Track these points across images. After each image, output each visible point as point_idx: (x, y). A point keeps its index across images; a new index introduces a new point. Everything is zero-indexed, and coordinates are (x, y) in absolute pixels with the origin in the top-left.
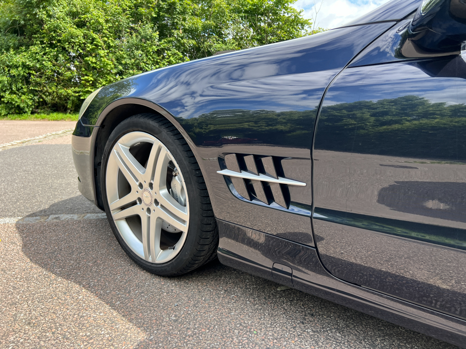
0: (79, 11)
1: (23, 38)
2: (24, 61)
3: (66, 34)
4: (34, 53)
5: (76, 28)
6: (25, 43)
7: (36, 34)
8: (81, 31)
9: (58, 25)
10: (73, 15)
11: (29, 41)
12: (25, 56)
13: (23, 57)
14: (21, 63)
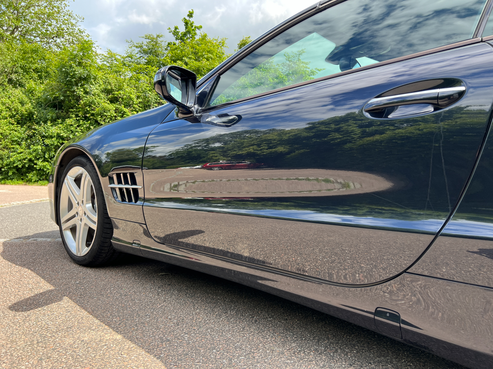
0: (114, 88)
1: (60, 112)
2: (59, 132)
3: (99, 108)
4: (69, 124)
5: (109, 103)
6: (62, 116)
7: (72, 108)
8: (113, 105)
9: (93, 101)
10: (108, 92)
11: (66, 115)
12: (60, 127)
13: (59, 129)
14: (56, 134)
